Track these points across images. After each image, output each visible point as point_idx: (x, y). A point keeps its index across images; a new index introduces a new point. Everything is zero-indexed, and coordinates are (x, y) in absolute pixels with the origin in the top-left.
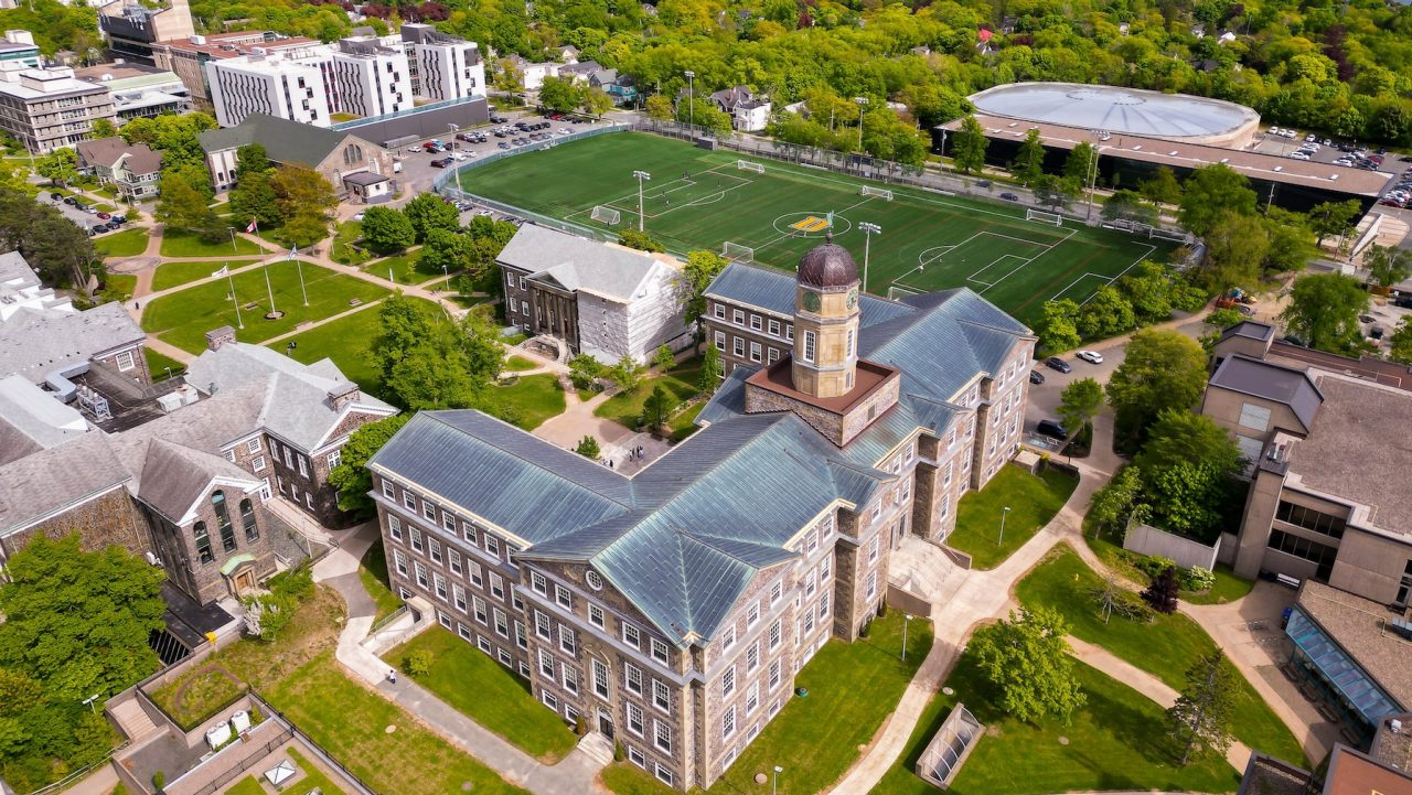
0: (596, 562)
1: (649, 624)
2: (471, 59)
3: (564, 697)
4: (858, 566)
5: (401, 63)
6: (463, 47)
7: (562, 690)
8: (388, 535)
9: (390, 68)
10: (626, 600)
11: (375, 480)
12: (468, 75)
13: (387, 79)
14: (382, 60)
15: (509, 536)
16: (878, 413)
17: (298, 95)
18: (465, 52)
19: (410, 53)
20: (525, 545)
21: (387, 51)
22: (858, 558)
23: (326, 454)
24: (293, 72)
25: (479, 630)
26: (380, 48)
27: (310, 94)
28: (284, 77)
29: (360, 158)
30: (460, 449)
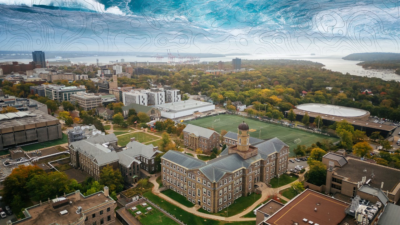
0: (199, 169)
1: (208, 179)
2: (178, 93)
3: (192, 198)
4: (247, 180)
5: (163, 94)
6: (177, 91)
7: (192, 197)
8: (163, 172)
9: (161, 94)
10: (204, 175)
11: (162, 160)
12: (177, 97)
13: (160, 97)
14: (159, 93)
15: (185, 168)
16: (253, 155)
17: (141, 99)
18: (177, 92)
19: (165, 92)
20: (187, 169)
21: (161, 91)
22: (247, 179)
23: (152, 159)
24: (141, 95)
25: (178, 188)
26: (159, 91)
27: (144, 100)
28: (139, 96)
29: (154, 113)
30: (177, 155)
